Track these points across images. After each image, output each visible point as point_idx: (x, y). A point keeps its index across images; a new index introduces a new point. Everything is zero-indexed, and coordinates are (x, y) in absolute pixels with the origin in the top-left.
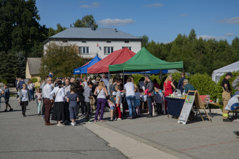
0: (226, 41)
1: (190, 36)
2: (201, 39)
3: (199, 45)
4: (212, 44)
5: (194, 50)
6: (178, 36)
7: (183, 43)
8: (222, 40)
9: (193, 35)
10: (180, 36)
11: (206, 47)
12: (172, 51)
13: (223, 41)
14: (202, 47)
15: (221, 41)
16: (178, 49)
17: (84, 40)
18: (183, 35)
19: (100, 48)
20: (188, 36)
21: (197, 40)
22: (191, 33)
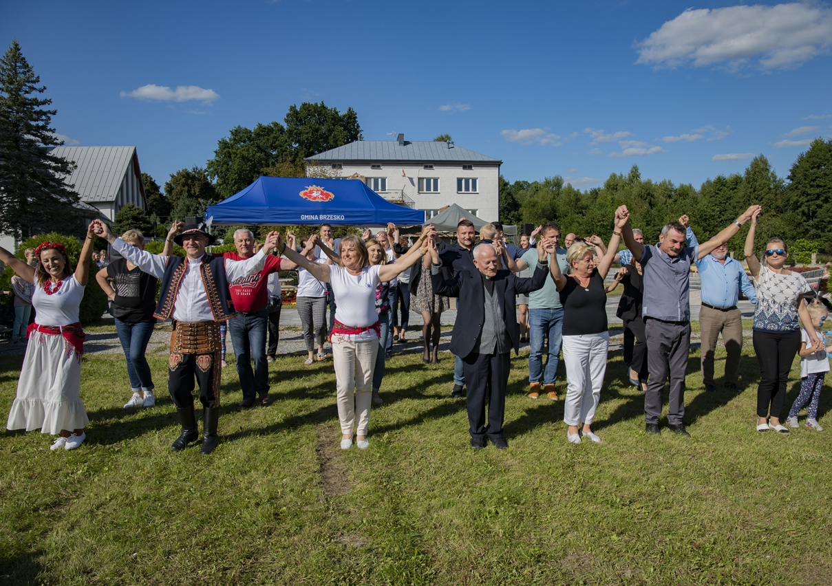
0: (690, 185)
1: (630, 176)
2: (649, 183)
3: (644, 191)
4: (666, 189)
5: (635, 199)
6: (611, 177)
7: (619, 188)
8: (684, 184)
9: (635, 174)
10: (613, 176)
11: (656, 195)
12: (599, 200)
13: (686, 186)
14: (648, 194)
15: (682, 186)
16: (609, 197)
17: (376, 164)
18: (618, 174)
19: (411, 179)
20: (627, 176)
21: (640, 183)
22: (632, 172)
